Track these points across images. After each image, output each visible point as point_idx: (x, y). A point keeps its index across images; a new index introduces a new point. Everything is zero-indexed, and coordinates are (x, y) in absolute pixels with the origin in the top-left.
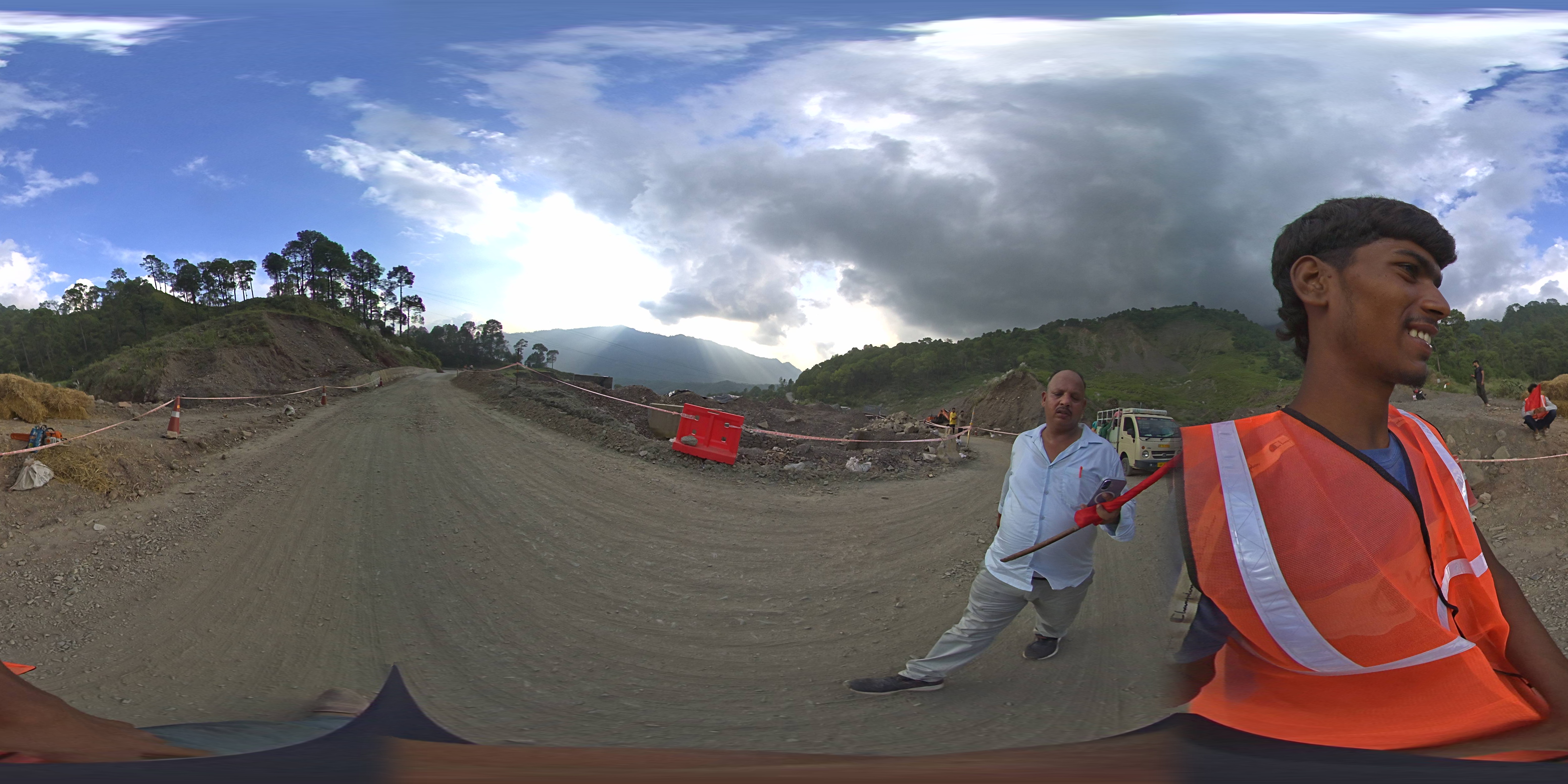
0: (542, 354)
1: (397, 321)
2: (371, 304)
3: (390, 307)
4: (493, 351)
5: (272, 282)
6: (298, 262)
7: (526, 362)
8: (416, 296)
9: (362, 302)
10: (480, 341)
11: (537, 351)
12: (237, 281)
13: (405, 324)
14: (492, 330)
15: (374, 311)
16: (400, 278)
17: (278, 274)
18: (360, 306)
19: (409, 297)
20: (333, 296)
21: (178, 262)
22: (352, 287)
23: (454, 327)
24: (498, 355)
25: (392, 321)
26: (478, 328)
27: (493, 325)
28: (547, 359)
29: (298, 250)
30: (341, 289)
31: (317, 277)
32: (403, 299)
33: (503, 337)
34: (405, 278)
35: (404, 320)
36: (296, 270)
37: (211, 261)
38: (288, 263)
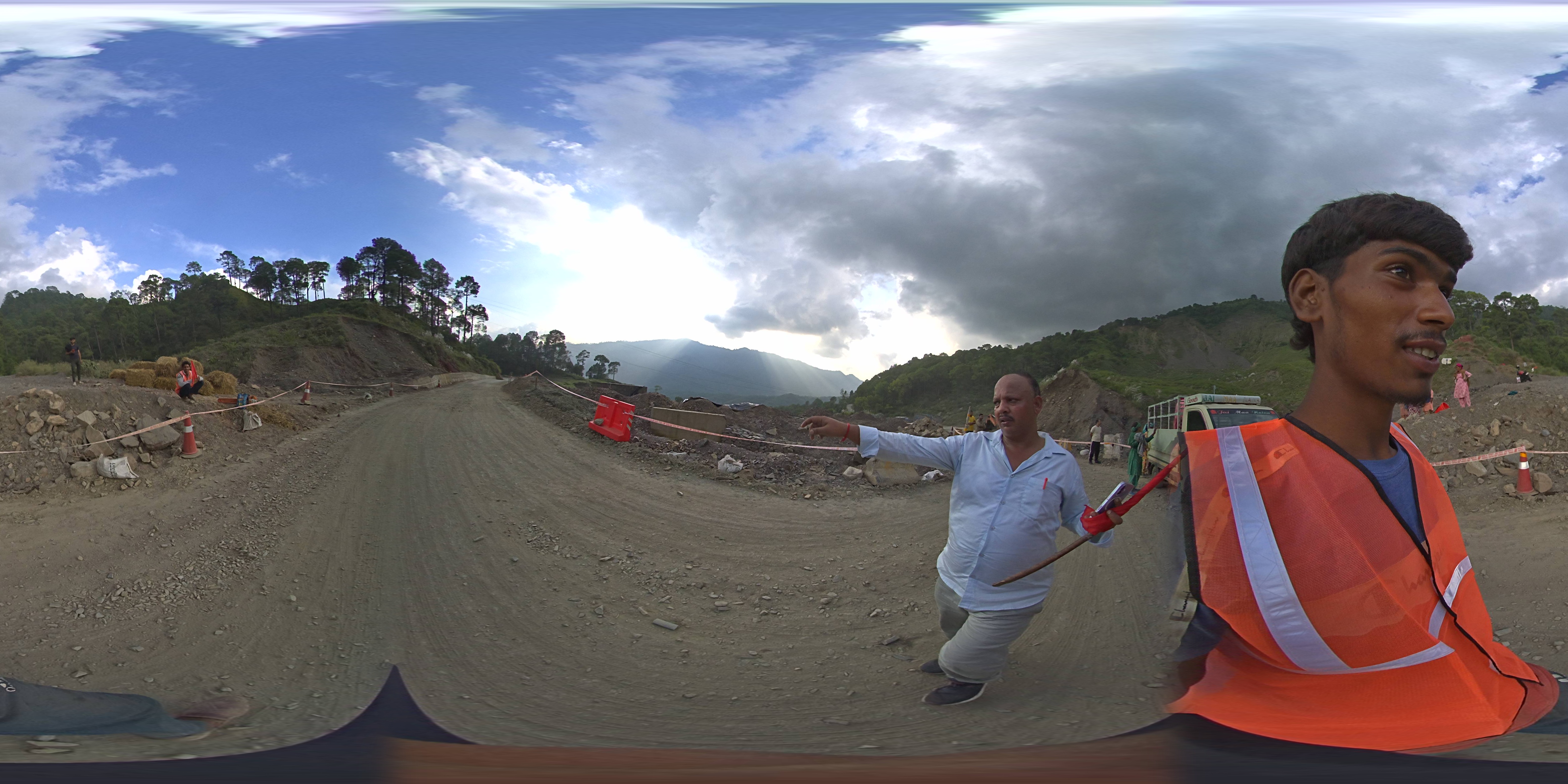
0: (603, 365)
1: (463, 328)
2: (439, 311)
3: (457, 314)
4: (555, 361)
5: (344, 284)
6: (371, 266)
7: (587, 373)
8: (480, 305)
9: (430, 308)
10: (543, 350)
11: (599, 362)
12: (310, 282)
13: (469, 332)
14: (555, 341)
15: (441, 318)
16: (467, 287)
17: (351, 277)
18: (428, 312)
19: (473, 306)
20: (403, 301)
21: (254, 260)
22: (422, 294)
23: (517, 337)
24: (559, 365)
25: (457, 329)
26: (541, 338)
27: (556, 335)
28: (609, 370)
29: (371, 255)
30: (411, 294)
31: (388, 282)
32: (468, 308)
33: (566, 347)
34: (471, 287)
35: (468, 328)
36: (368, 274)
37: (286, 261)
38: (360, 267)
